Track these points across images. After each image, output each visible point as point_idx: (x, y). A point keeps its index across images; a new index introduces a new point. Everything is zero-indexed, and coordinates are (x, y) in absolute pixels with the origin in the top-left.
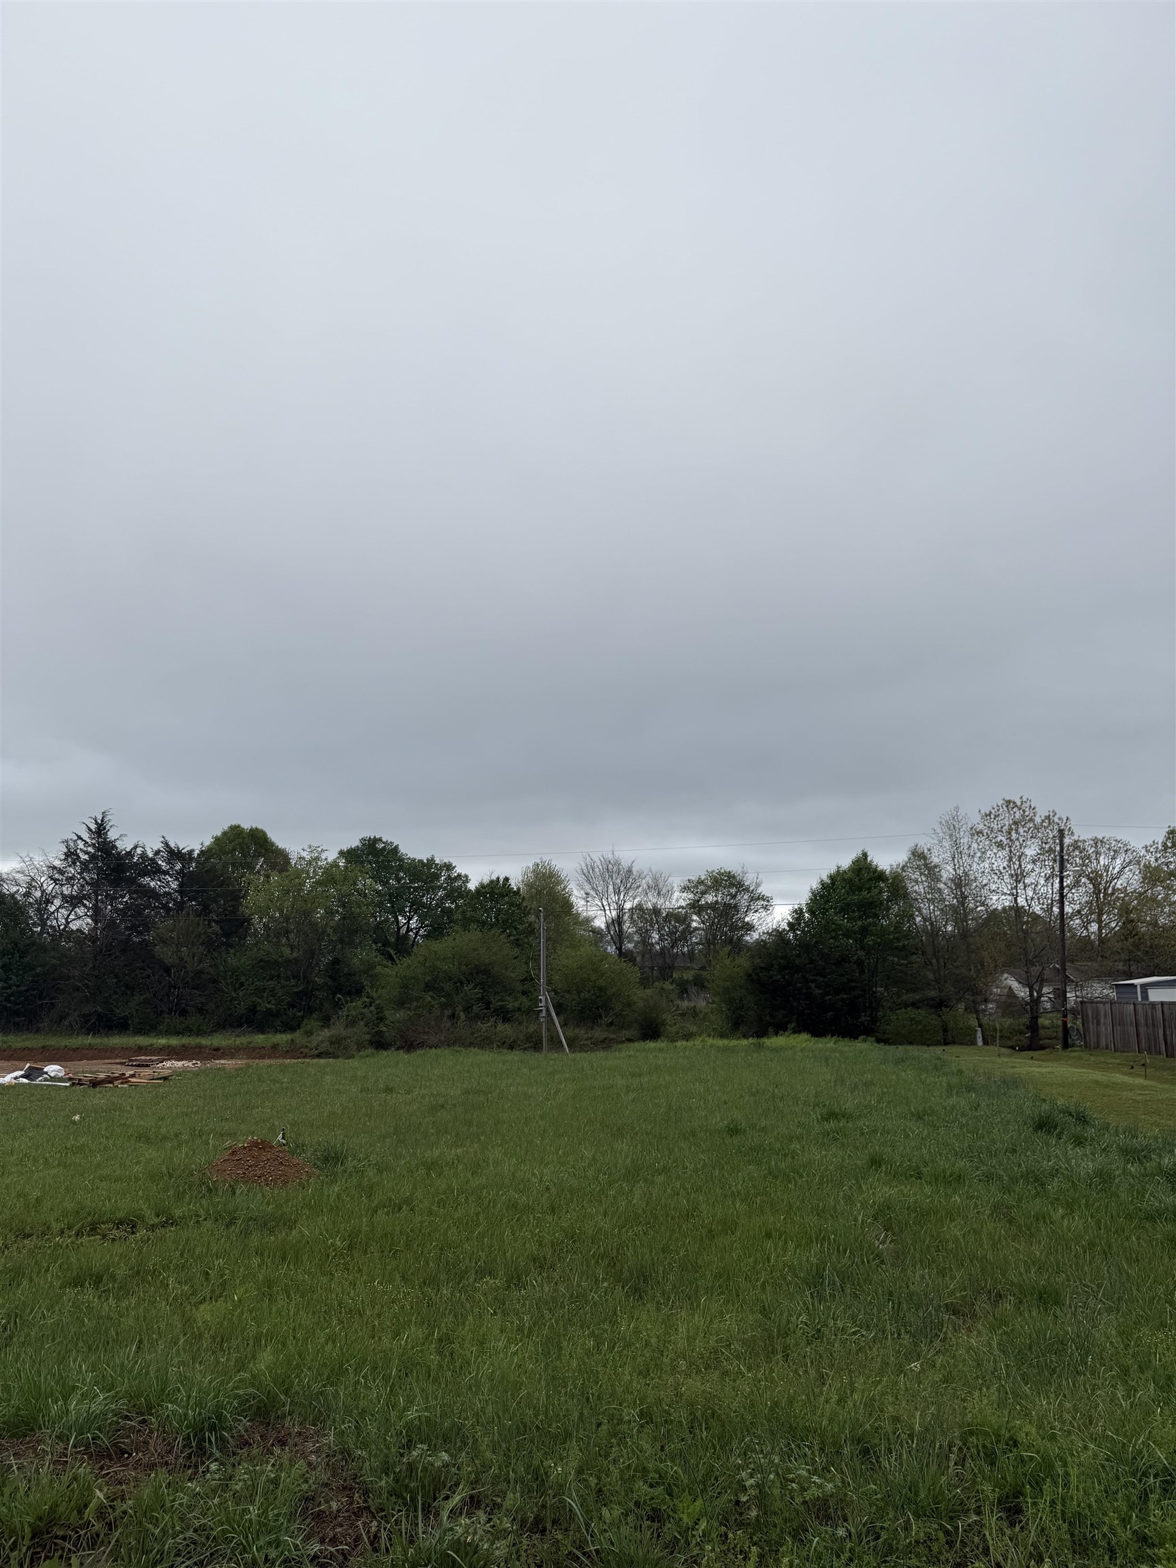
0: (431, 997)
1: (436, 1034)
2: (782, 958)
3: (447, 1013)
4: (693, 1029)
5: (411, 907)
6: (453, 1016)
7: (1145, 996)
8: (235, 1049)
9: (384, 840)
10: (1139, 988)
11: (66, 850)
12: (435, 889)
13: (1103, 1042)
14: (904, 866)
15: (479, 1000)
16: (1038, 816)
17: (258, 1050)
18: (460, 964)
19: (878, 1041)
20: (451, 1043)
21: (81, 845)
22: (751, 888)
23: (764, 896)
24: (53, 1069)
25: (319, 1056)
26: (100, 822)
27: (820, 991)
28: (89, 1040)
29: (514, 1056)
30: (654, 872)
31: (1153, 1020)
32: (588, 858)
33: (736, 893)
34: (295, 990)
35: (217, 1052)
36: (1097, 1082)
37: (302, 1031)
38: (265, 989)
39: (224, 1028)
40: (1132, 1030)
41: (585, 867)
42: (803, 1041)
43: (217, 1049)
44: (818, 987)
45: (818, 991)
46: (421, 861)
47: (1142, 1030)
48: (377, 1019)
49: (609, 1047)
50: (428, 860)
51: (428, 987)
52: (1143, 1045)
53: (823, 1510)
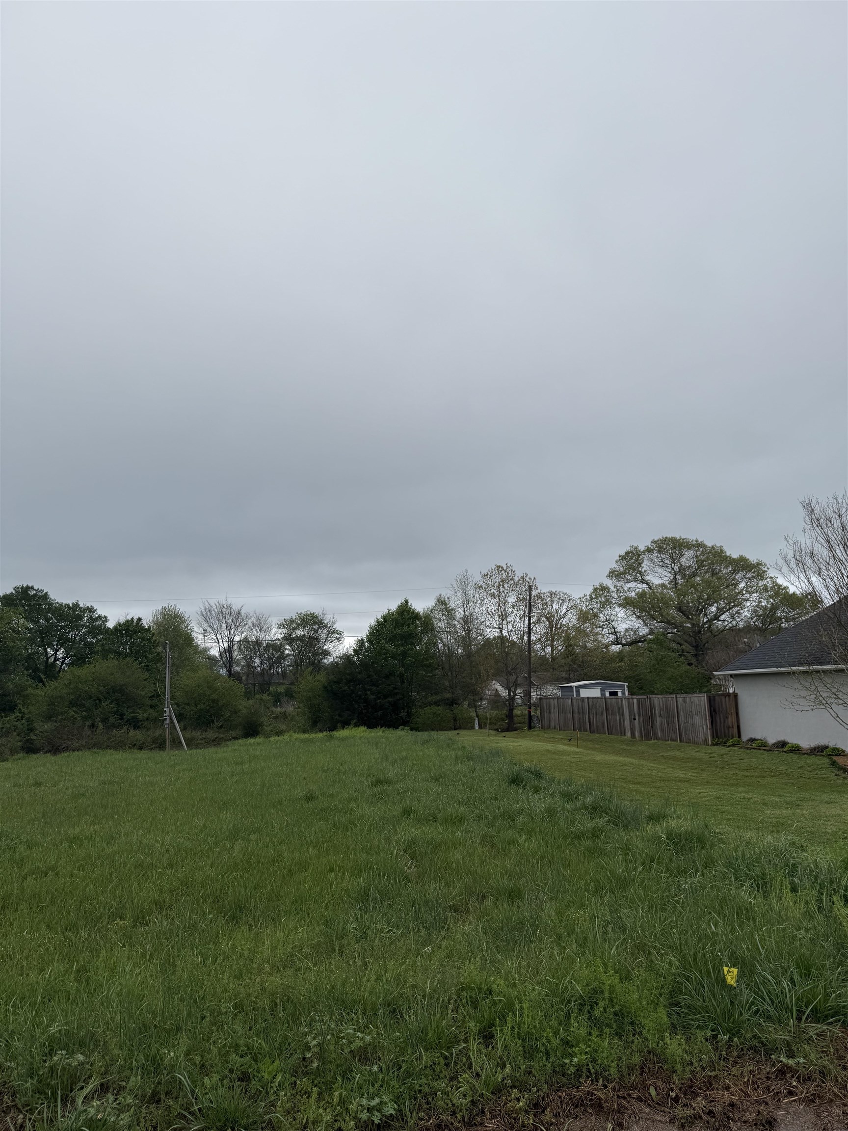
0: (75, 712)
1: (79, 740)
2: (348, 674)
3: (88, 723)
4: (284, 727)
5: (58, 641)
6: (93, 725)
7: (578, 694)
9: (36, 588)
10: (574, 688)
12: (78, 627)
13: (553, 724)
14: (432, 610)
15: (115, 713)
16: (516, 576)
18: (99, 685)
19: (412, 729)
20: (90, 747)
22: (329, 625)
23: (337, 630)
27: (374, 697)
29: (143, 754)
30: (258, 614)
31: (582, 709)
32: (207, 604)
33: (318, 628)
36: (548, 751)
40: (570, 716)
41: (204, 611)
42: (360, 732)
44: (372, 694)
45: (372, 697)
46: (67, 606)
47: (576, 716)
48: (28, 730)
49: (219, 744)
50: (73, 604)
51: (72, 704)
52: (576, 726)
53: (364, 1055)
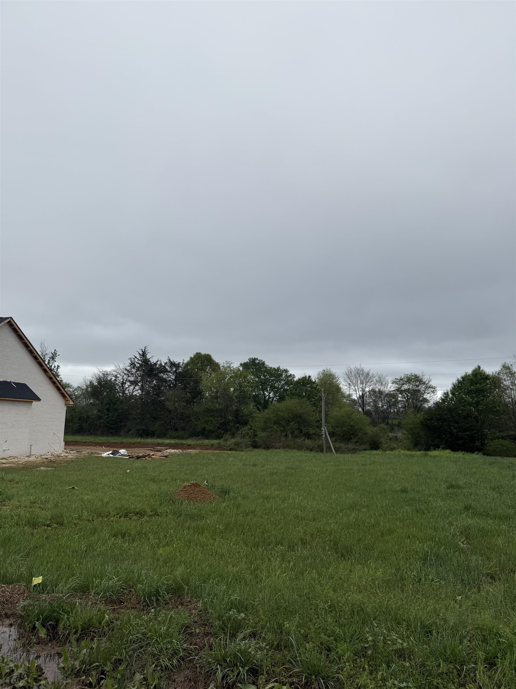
0: (277, 427)
1: (279, 443)
2: (438, 415)
3: (284, 434)
4: (395, 446)
5: (270, 388)
6: (286, 436)
8: (196, 446)
9: (259, 359)
11: (131, 362)
12: (280, 380)
14: (499, 373)
15: (297, 429)
17: (206, 446)
18: (289, 413)
19: (484, 454)
20: (285, 447)
21: (136, 360)
22: (427, 383)
23: (432, 386)
24: (123, 451)
25: (230, 450)
26: (143, 351)
28: (139, 440)
29: (312, 454)
30: (379, 375)
32: (349, 368)
33: (419, 384)
34: (221, 422)
35: (189, 447)
37: (223, 439)
38: (209, 421)
39: (192, 436)
41: (347, 372)
42: (447, 453)
43: (189, 445)
44: (455, 429)
45: (455, 431)
46: (274, 369)
48: (254, 435)
49: (355, 452)
50: (277, 368)
51: (276, 423)
